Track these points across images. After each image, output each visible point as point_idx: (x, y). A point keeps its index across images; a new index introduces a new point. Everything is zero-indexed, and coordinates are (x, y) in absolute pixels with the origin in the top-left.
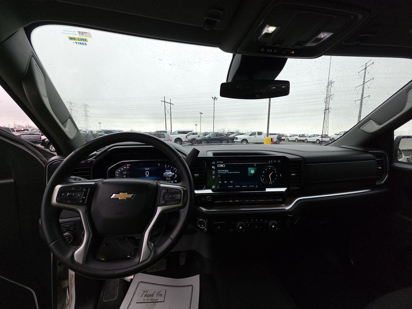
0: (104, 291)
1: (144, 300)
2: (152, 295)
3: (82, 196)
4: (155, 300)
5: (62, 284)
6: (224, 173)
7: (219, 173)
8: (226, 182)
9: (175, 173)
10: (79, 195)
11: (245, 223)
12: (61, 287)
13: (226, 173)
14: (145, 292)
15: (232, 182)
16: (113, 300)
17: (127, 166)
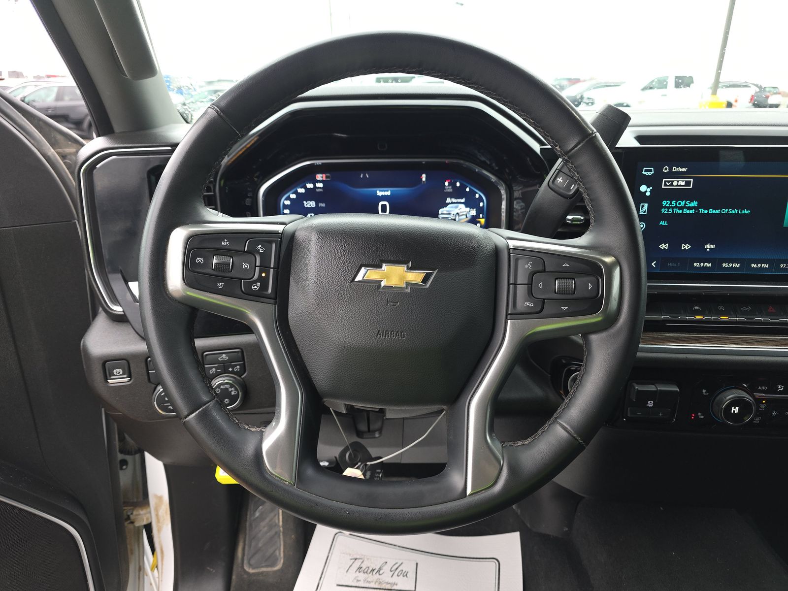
0: (245, 545)
1: (358, 581)
2: (379, 571)
3: (257, 269)
4: (388, 583)
5: (132, 517)
6: (686, 211)
7: (663, 210)
8: (686, 247)
9: (480, 210)
10: (245, 265)
11: (753, 397)
12: (132, 523)
13: (692, 211)
14: (356, 559)
15: (713, 246)
16: (269, 569)
17: (315, 181)
